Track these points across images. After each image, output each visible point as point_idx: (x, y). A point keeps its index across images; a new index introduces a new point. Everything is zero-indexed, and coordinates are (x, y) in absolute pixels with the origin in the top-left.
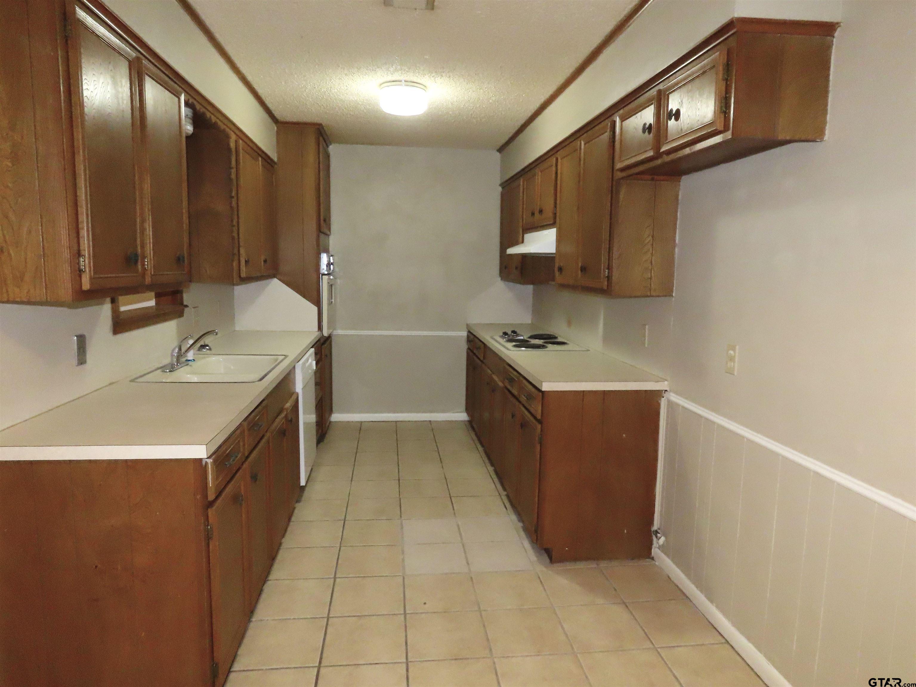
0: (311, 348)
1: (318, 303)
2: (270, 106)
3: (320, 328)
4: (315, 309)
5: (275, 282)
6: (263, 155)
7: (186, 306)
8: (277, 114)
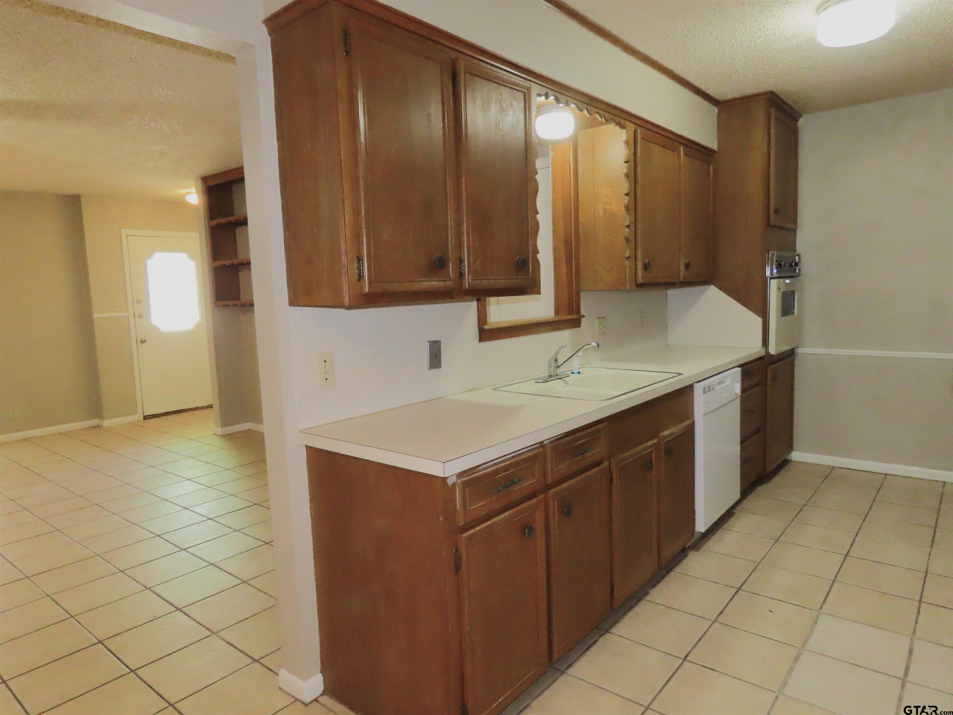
0: (738, 366)
1: (764, 313)
2: (697, 84)
3: (765, 342)
4: (759, 321)
5: (713, 291)
6: (685, 142)
7: (584, 316)
8: (712, 92)
